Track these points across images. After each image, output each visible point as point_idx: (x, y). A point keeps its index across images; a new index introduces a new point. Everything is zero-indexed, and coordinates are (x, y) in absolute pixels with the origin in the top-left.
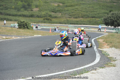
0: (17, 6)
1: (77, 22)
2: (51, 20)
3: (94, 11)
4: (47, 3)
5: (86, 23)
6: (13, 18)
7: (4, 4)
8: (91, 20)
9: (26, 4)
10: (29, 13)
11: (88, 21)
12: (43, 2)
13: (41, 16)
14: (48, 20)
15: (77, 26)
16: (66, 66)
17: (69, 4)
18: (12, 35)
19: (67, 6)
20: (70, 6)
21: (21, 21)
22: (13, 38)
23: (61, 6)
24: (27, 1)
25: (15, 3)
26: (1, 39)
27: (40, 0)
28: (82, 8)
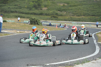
0: (29, 6)
1: (80, 19)
2: (57, 18)
3: (93, 10)
4: (54, 3)
5: (87, 20)
6: (26, 16)
7: (19, 4)
8: (91, 18)
9: (37, 4)
10: (39, 12)
11: (89, 19)
12: (50, 2)
13: (49, 14)
14: (55, 17)
15: (79, 23)
16: (70, 56)
17: (72, 4)
18: (25, 29)
19: (71, 6)
20: (74, 6)
21: (33, 18)
22: (25, 32)
23: (66, 6)
24: (38, 2)
25: (28, 3)
26: (15, 33)
27: (48, 1)
28: (84, 7)
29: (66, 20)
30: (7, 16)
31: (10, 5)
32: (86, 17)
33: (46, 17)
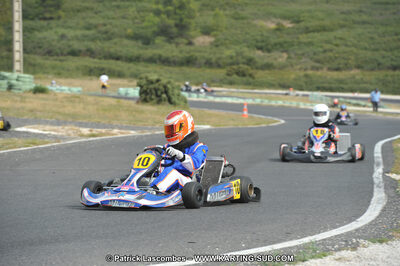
0: (143, 28)
1: (341, 81)
2: (251, 75)
3: (398, 48)
4: (243, 18)
5: (372, 87)
6: (129, 69)
7: (101, 22)
8: (390, 78)
9: (171, 22)
10: (181, 52)
11: (379, 80)
12: (226, 15)
13: (221, 62)
14: (244, 75)
16: (254, 233)
17: (314, 24)
18: (115, 123)
19: (307, 31)
20: (318, 31)
21: (150, 78)
23: (289, 28)
24: (175, 13)
25: (136, 18)
26: (72, 135)
27: (217, 10)
28: (359, 35)
30: (54, 68)
31: (68, 27)
32: (367, 73)
33: (209, 72)
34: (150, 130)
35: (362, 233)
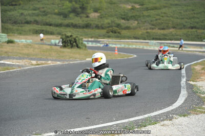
0: (63, 9)
1: (165, 35)
2: (119, 33)
3: (194, 17)
4: (114, 3)
6: (56, 30)
7: (42, 6)
8: (189, 33)
9: (77, 6)
10: (83, 21)
11: (185, 34)
12: (106, 2)
13: (103, 26)
14: (115, 33)
15: (164, 43)
16: (120, 113)
17: (150, 6)
18: (49, 58)
19: (147, 9)
20: (153, 9)
21: (67, 35)
22: (48, 64)
23: (138, 8)
24: (80, 1)
25: (60, 4)
26: (27, 65)
28: (174, 11)
29: (138, 39)
30: (17, 30)
31: (24, 9)
33: (98, 32)
34: (67, 61)
35: (175, 112)
